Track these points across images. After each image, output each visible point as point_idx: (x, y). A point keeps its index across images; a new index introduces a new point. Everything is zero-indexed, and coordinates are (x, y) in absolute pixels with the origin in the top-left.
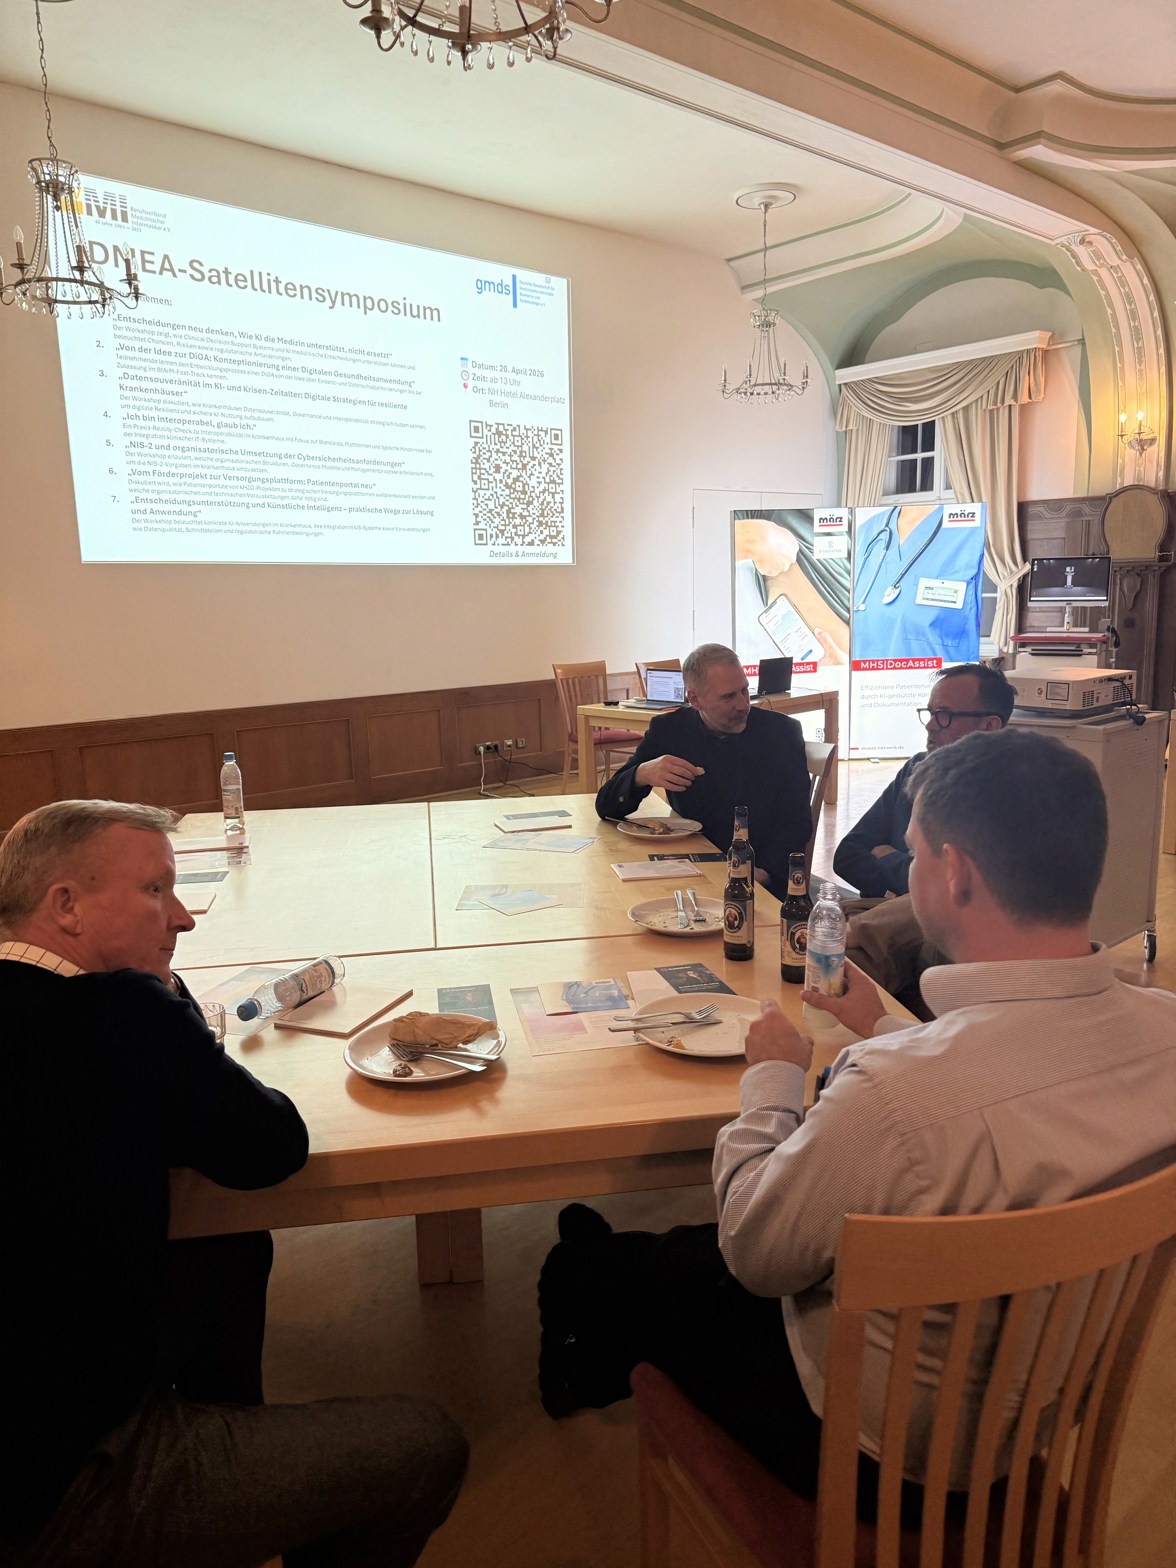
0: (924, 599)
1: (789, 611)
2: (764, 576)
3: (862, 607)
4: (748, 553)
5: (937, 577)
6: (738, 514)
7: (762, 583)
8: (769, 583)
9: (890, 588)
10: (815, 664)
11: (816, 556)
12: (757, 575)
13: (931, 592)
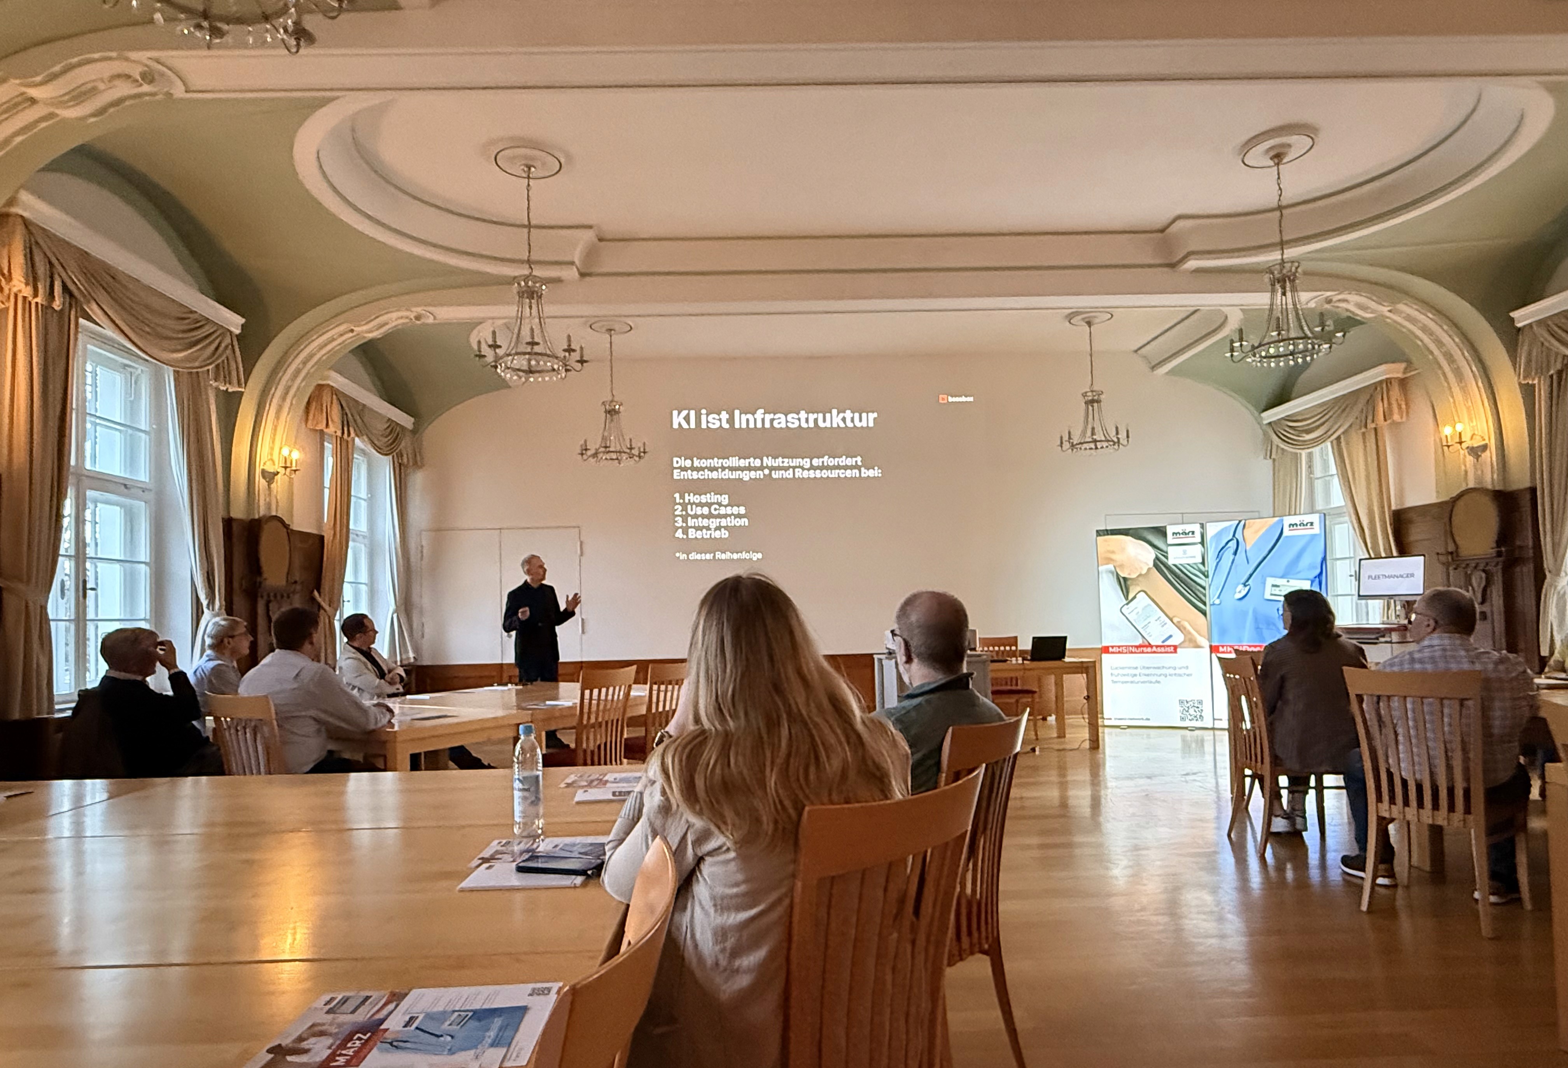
0: (1272, 595)
1: (1149, 605)
2: (1124, 579)
3: (1217, 602)
4: (1109, 560)
5: (1282, 577)
6: (1099, 533)
7: (1124, 584)
8: (1129, 583)
9: (1241, 587)
10: (1175, 647)
11: (1171, 562)
12: (1118, 579)
13: (1278, 589)
